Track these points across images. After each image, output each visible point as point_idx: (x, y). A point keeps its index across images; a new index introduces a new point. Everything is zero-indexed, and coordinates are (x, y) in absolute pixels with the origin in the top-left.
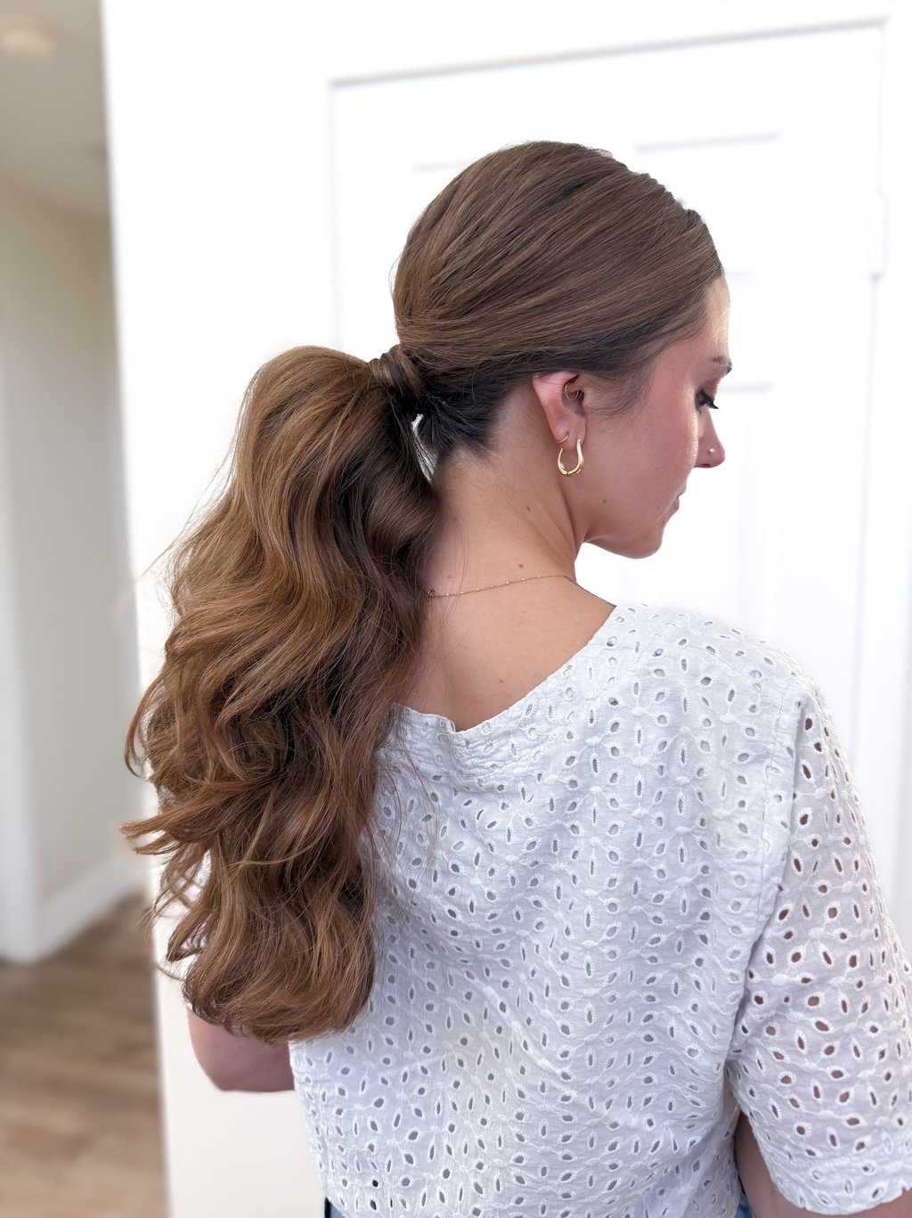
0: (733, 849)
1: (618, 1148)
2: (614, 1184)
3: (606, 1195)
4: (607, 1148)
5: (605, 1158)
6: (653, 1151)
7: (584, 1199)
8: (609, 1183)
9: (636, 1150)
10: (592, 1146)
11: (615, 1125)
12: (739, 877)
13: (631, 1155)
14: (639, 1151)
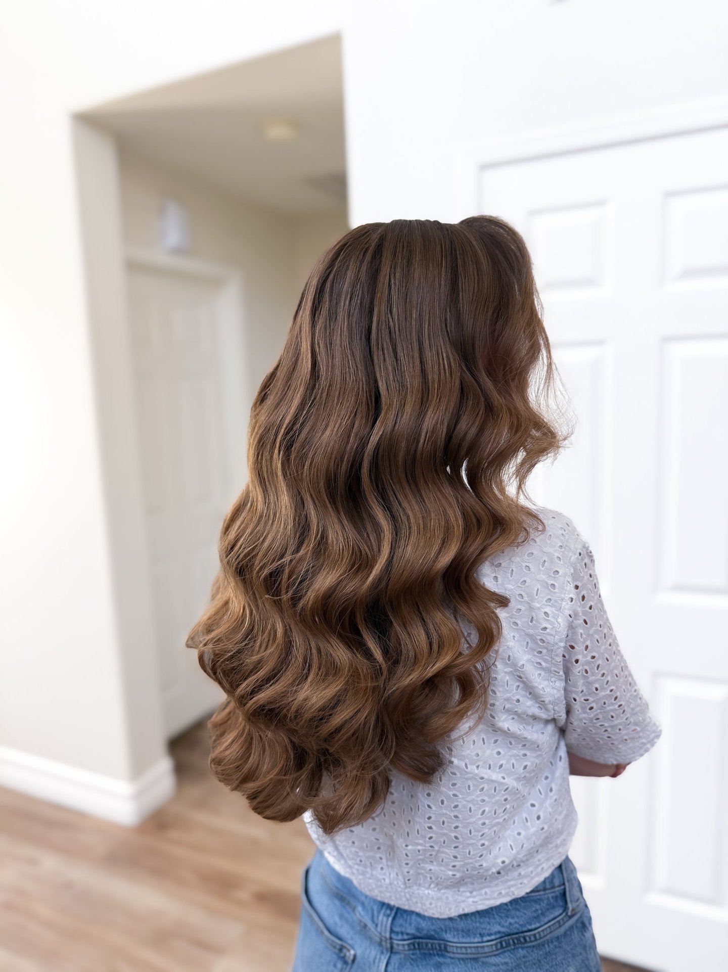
0: (540, 625)
1: (484, 790)
2: (484, 812)
3: (480, 819)
4: (478, 791)
5: (478, 796)
6: (504, 791)
7: (467, 820)
8: (481, 811)
9: (495, 791)
10: (469, 789)
11: (482, 778)
12: (541, 640)
13: (492, 794)
14: (497, 791)
